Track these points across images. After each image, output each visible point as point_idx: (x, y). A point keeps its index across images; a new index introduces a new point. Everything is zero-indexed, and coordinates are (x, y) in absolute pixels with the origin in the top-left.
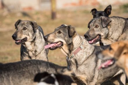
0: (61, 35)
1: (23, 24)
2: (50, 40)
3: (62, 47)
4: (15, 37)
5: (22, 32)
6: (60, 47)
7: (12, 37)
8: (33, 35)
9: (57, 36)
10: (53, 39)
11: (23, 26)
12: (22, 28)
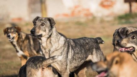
0: (135, 41)
1: (41, 20)
2: (123, 44)
3: (133, 52)
4: (34, 32)
5: (40, 27)
6: (131, 53)
7: (31, 31)
8: (50, 31)
9: (131, 41)
10: (126, 44)
11: (41, 22)
12: (41, 23)
